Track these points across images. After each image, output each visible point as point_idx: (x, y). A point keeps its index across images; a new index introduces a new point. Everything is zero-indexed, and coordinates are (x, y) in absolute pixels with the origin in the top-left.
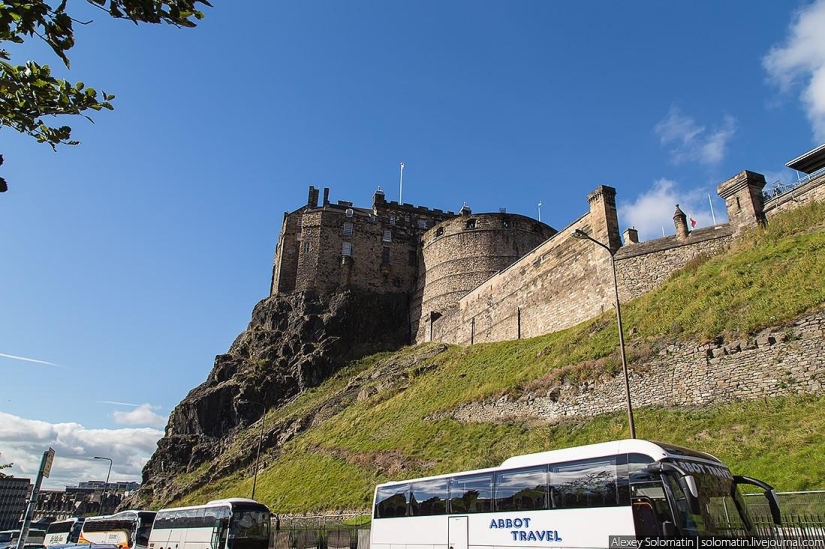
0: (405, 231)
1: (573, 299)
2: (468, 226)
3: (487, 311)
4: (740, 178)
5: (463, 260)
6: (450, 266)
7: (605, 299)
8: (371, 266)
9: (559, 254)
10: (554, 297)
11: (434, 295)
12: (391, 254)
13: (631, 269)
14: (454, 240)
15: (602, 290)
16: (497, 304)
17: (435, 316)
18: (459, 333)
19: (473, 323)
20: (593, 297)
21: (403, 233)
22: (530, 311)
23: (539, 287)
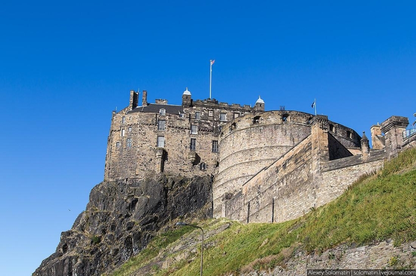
0: (208, 124)
1: (301, 197)
2: (254, 122)
3: (257, 198)
4: (390, 121)
5: (250, 150)
6: (240, 155)
7: (316, 200)
8: (181, 155)
9: (296, 160)
10: (292, 194)
11: (229, 179)
12: (197, 144)
13: (331, 179)
14: (243, 134)
15: (315, 193)
16: (263, 193)
17: (228, 197)
18: (242, 212)
19: (249, 206)
20: (311, 197)
21: (207, 126)
22: (279, 202)
23: (285, 184)
